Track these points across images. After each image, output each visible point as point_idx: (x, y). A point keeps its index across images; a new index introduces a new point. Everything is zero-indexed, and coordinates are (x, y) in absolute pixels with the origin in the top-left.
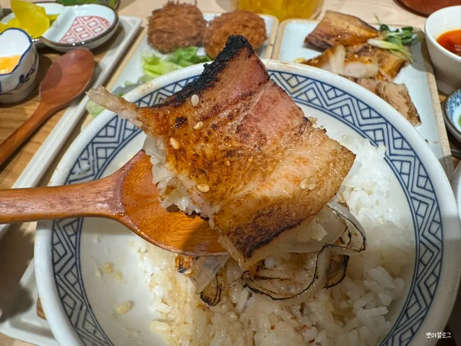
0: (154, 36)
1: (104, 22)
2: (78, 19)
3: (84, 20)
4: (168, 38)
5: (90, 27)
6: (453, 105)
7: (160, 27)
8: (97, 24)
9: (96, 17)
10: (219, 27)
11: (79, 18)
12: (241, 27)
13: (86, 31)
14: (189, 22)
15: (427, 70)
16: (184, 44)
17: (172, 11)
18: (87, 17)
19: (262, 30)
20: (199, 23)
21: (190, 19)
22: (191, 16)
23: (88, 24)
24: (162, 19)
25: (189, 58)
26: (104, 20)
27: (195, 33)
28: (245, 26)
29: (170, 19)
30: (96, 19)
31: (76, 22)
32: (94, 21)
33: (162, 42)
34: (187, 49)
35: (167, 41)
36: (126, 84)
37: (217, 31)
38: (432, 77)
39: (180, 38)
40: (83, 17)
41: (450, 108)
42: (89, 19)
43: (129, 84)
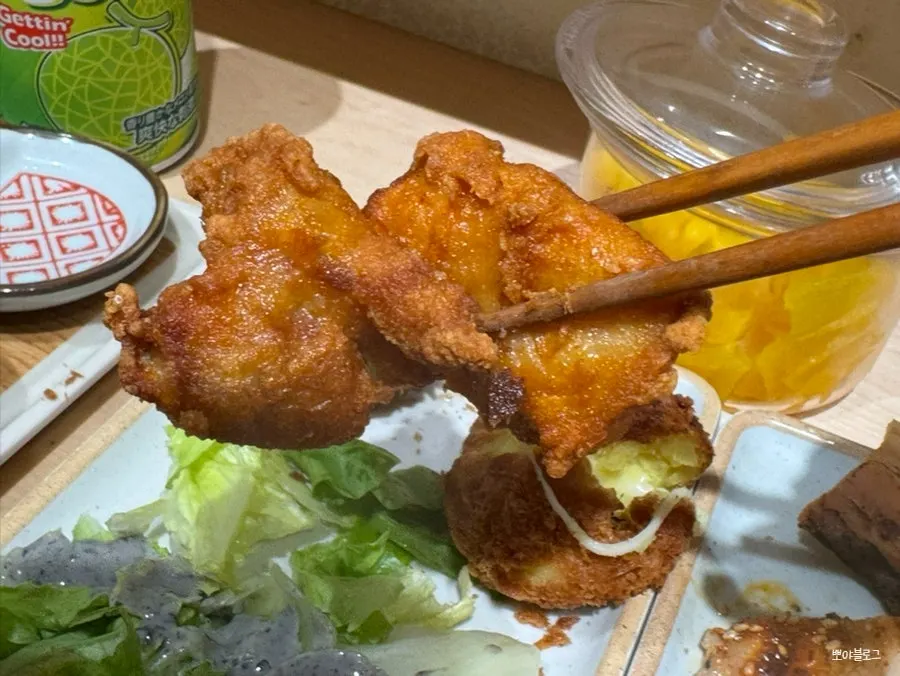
1: (108, 219)
2: (24, 180)
3: (46, 189)
5: (55, 221)
8: (84, 218)
9: (92, 192)
11: (30, 176)
23: (51, 209)
26: (113, 210)
30: (86, 199)
31: (13, 190)
32: (79, 204)
40: (42, 179)
42: (65, 190)
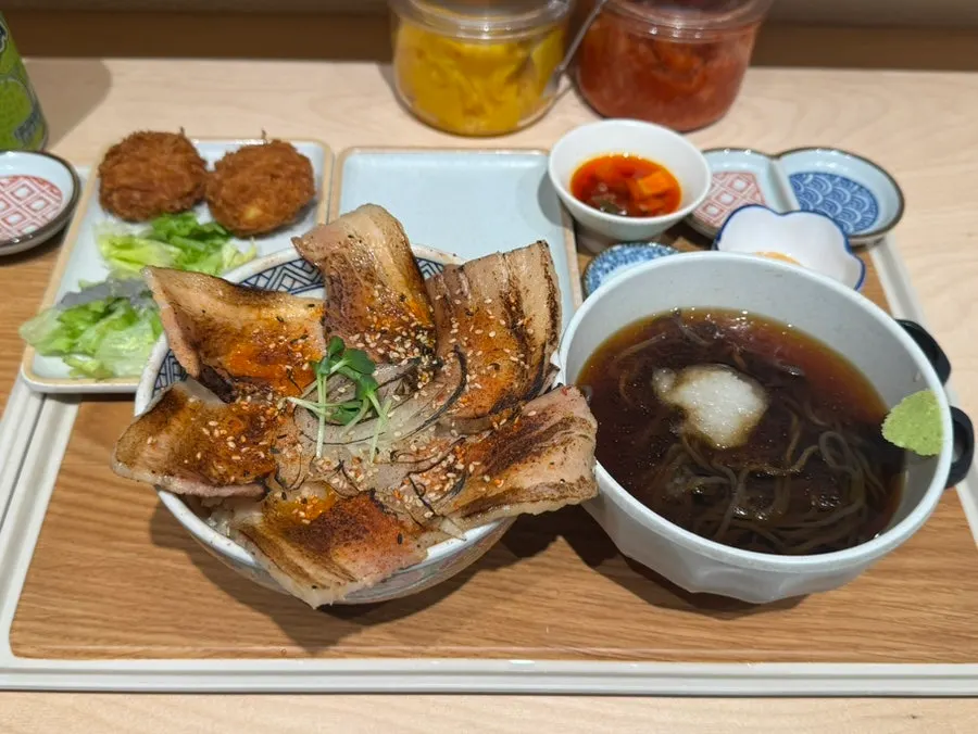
0: (115, 197)
1: (45, 188)
4: (143, 199)
5: (19, 199)
6: (599, 273)
7: (125, 181)
8: (32, 192)
9: (26, 177)
10: (231, 176)
12: (269, 178)
13: (14, 207)
14: (177, 169)
15: (565, 225)
16: (172, 207)
17: (142, 151)
18: (7, 177)
19: (305, 180)
20: (195, 168)
21: (176, 165)
22: (179, 157)
24: (126, 166)
25: (186, 231)
26: (44, 182)
27: (188, 187)
28: (274, 176)
29: (142, 166)
30: (27, 182)
32: (24, 186)
33: (132, 206)
34: (179, 216)
35: (141, 204)
36: (80, 284)
37: (227, 182)
38: (571, 235)
39: (164, 197)
41: (594, 278)
42: (12, 182)
43: (85, 285)
